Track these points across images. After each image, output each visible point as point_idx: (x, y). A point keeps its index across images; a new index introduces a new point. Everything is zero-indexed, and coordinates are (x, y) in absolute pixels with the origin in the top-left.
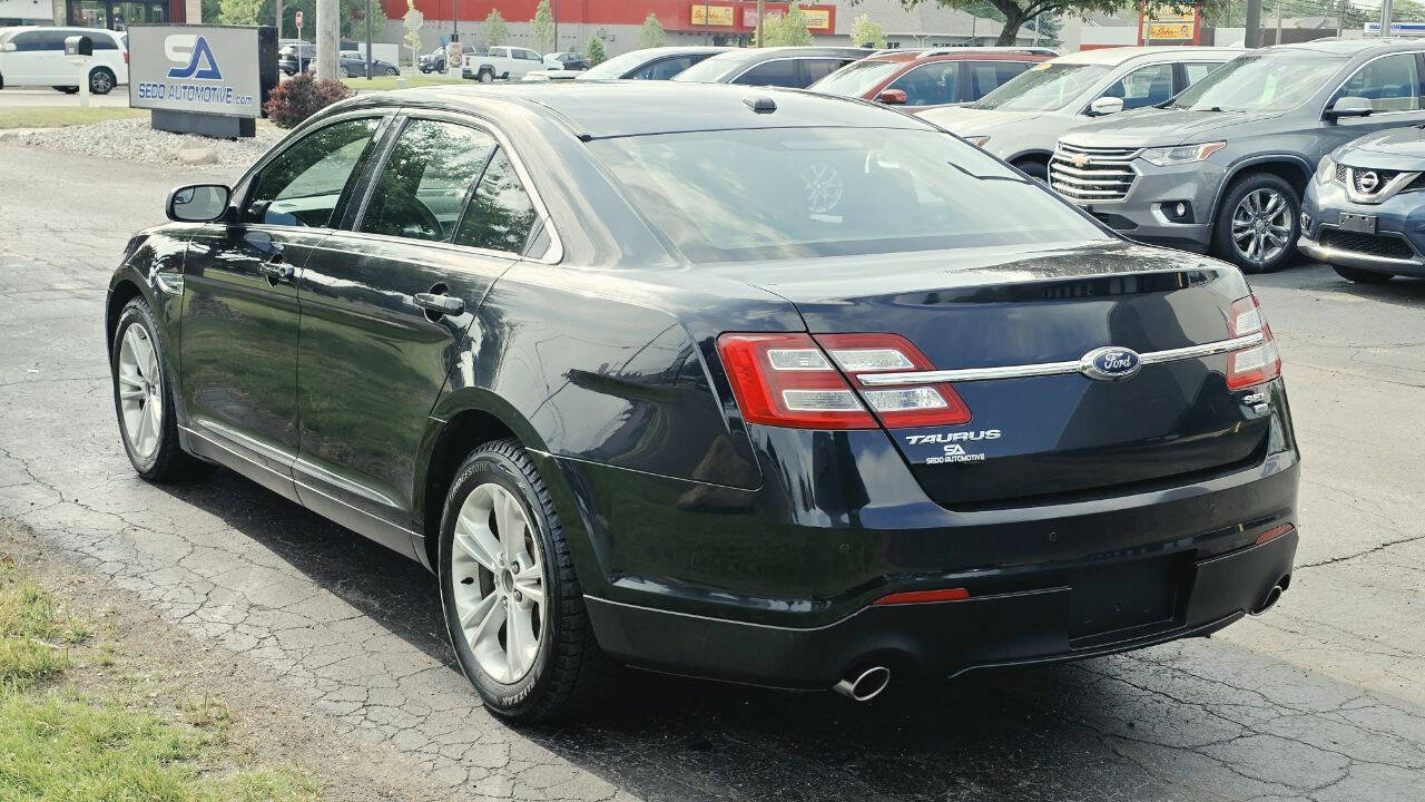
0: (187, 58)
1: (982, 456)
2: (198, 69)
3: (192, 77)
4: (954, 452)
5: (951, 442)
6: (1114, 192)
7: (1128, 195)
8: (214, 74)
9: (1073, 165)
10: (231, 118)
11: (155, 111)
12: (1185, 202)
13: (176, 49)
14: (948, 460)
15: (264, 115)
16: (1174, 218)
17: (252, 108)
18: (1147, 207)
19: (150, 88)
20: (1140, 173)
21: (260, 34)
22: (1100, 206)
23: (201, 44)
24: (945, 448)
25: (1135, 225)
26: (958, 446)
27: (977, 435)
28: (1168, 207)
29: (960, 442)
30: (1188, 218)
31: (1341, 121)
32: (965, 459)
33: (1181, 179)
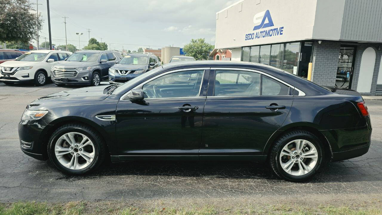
6: (73, 76)
7: (76, 76)
9: (62, 71)
12: (87, 77)
16: (85, 79)
18: (80, 78)
20: (78, 72)
22: (69, 78)
25: (78, 81)
28: (84, 78)
30: (88, 79)
31: (102, 63)
33: (86, 73)
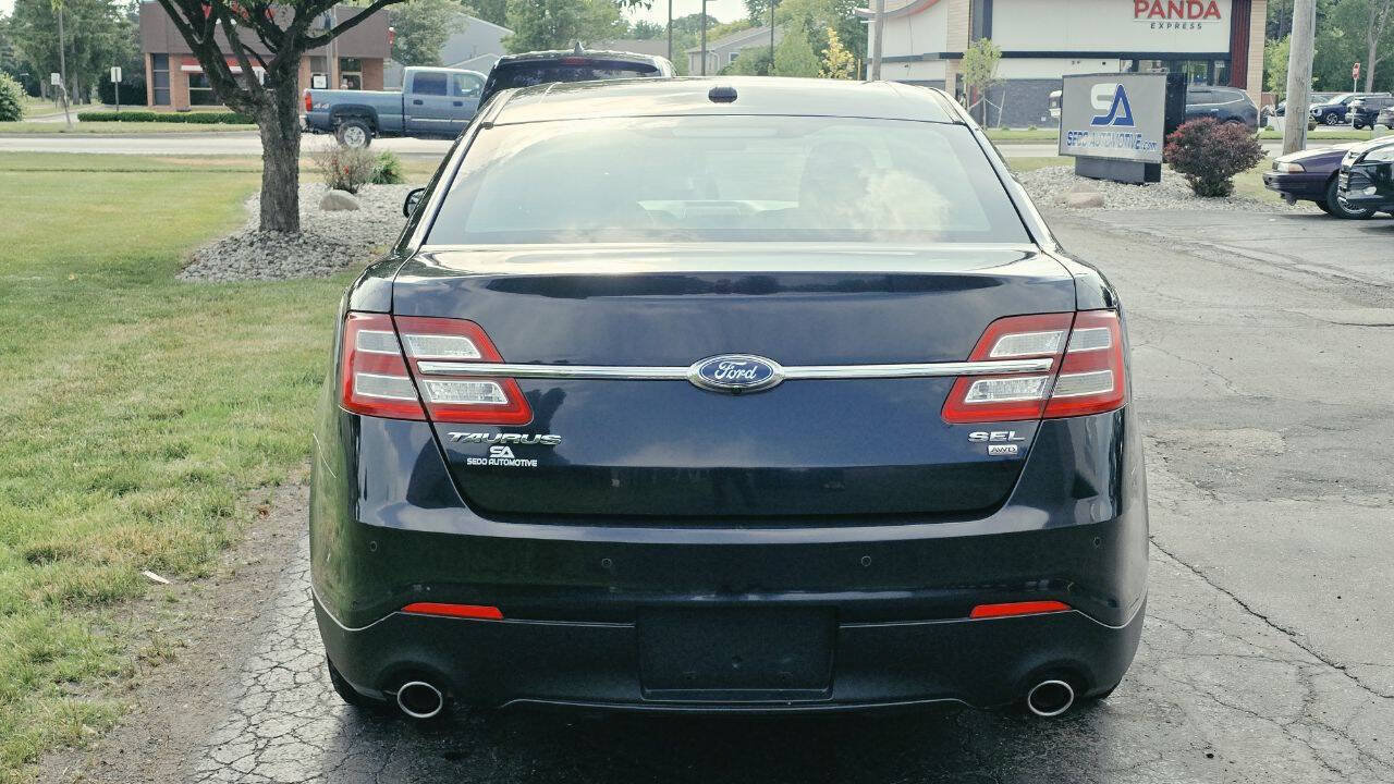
0: (1107, 106)
1: (534, 463)
2: (1116, 116)
3: (1111, 124)
4: (502, 454)
5: (499, 444)
8: (1128, 121)
10: (1137, 164)
11: (1078, 157)
13: (1100, 98)
14: (492, 462)
15: (1165, 162)
17: (1155, 154)
19: (1076, 136)
21: (1168, 79)
23: (1120, 93)
24: (492, 449)
26: (507, 449)
27: (531, 438)
29: (509, 443)
32: (513, 463)
